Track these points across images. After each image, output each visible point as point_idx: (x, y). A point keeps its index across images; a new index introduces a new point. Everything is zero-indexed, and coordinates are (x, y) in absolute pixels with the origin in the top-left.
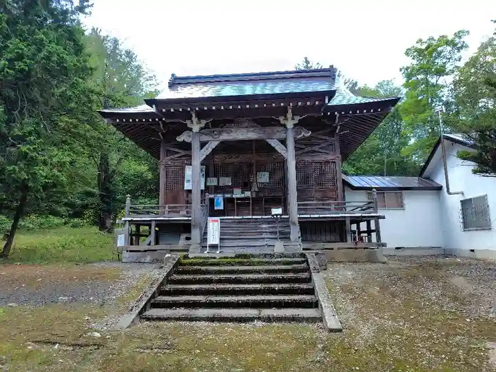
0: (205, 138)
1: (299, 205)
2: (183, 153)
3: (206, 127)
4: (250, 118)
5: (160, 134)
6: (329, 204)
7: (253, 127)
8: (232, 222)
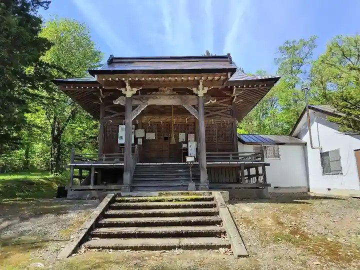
0: (136, 102)
1: (207, 155)
2: (118, 114)
3: (137, 93)
4: (171, 88)
5: (100, 98)
6: (228, 155)
7: (173, 95)
8: (155, 168)
